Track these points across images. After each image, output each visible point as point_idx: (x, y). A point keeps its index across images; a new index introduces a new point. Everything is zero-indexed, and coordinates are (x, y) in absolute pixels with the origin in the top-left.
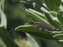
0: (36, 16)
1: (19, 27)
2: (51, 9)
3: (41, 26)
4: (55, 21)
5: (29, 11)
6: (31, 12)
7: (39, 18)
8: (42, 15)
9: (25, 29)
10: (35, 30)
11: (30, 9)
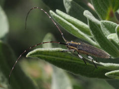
0: (70, 26)
1: (35, 51)
2: (101, 15)
3: (81, 50)
4: (112, 41)
5: (58, 16)
6: (60, 18)
7: (77, 31)
8: (83, 26)
9: (48, 55)
10: (67, 58)
11: (57, 11)
